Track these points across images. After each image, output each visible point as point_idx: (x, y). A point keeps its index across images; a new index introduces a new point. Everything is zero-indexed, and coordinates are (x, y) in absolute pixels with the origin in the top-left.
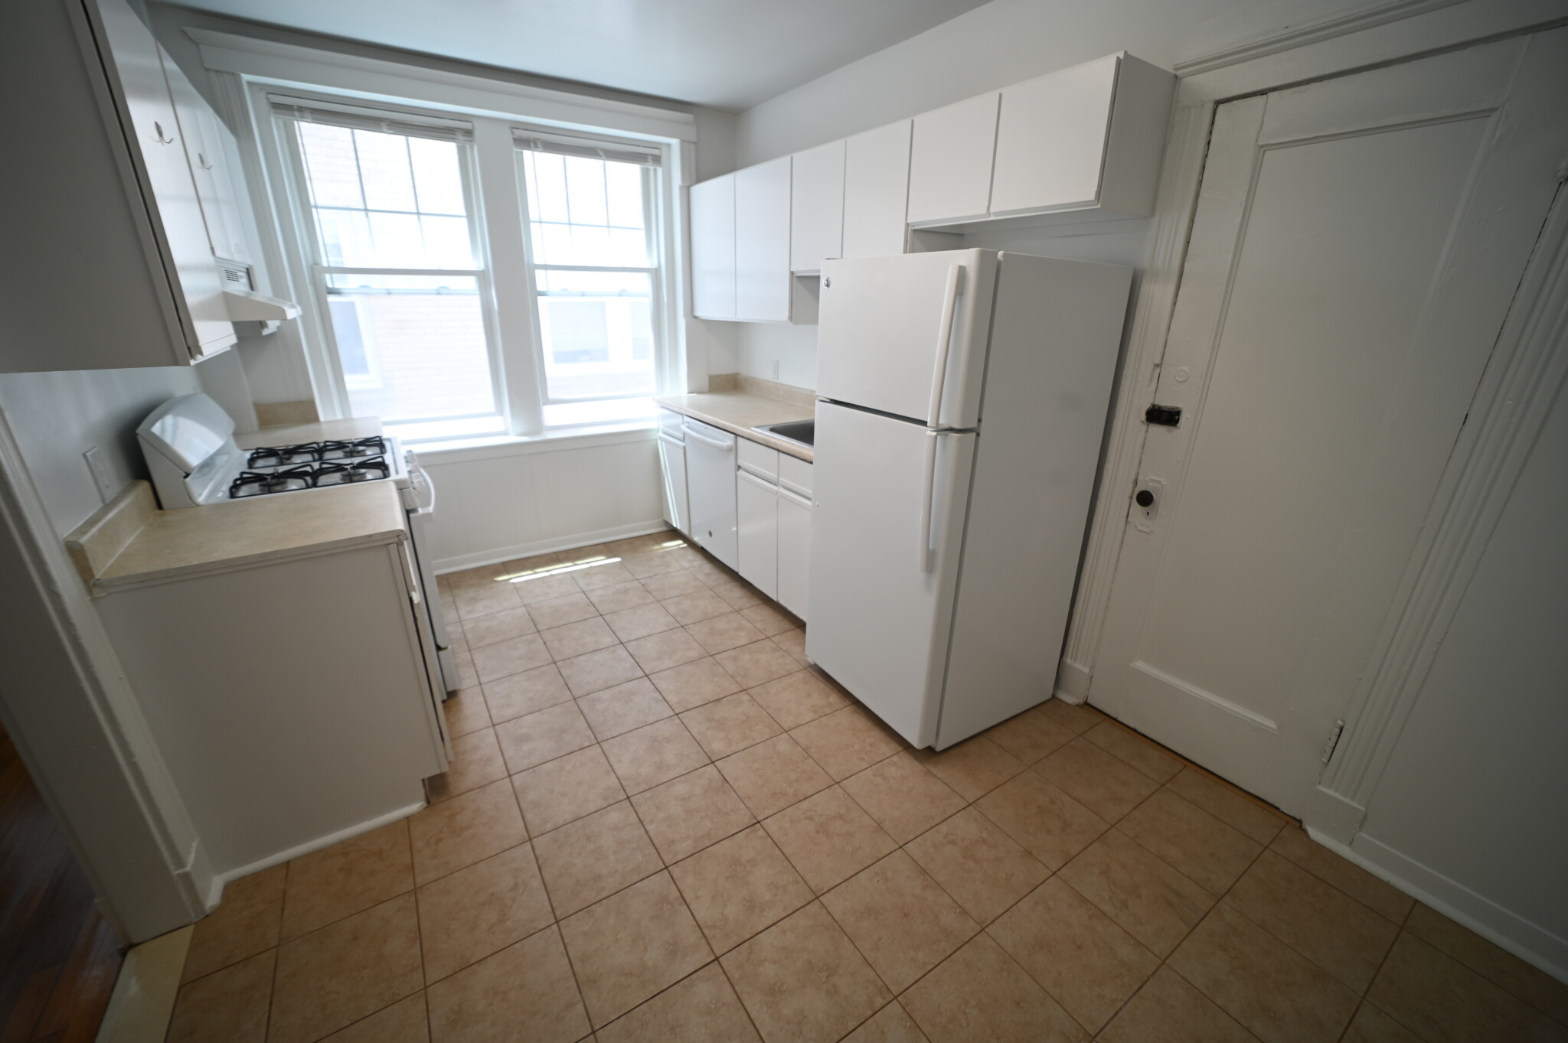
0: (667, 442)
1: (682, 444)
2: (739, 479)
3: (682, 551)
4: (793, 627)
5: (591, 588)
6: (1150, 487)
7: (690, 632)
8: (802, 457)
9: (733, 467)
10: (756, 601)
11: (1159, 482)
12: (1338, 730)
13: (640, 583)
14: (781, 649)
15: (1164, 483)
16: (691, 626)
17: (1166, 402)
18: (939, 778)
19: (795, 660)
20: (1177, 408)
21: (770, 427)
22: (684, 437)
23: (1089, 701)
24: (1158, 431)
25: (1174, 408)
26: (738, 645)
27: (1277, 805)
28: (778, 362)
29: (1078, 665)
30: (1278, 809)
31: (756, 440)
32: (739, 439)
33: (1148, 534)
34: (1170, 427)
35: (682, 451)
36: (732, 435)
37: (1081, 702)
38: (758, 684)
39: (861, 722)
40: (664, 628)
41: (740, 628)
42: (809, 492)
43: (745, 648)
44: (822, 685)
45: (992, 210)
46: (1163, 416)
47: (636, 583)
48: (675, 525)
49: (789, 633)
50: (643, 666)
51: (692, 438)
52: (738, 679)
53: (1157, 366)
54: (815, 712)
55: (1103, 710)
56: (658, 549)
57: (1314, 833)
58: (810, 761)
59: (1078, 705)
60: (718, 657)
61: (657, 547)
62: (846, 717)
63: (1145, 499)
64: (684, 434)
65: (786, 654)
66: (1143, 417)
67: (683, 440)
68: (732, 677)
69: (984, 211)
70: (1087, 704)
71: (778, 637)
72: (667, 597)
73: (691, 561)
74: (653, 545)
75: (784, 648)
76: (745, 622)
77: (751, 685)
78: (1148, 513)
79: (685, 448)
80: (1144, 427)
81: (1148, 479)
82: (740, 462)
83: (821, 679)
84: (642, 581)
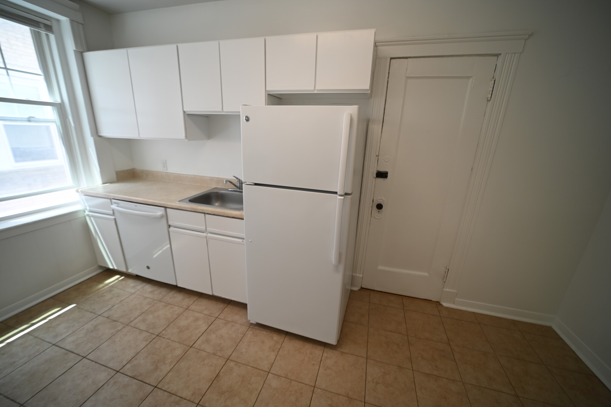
0: (94, 217)
1: (113, 217)
2: (171, 233)
3: (123, 282)
4: (226, 305)
5: (59, 339)
6: (380, 202)
7: (166, 337)
8: (226, 215)
9: (166, 226)
10: (194, 298)
11: (382, 199)
12: (447, 270)
13: (104, 317)
14: (229, 321)
15: (384, 200)
16: (163, 332)
17: (382, 170)
18: (347, 353)
19: (241, 325)
20: (387, 171)
21: (188, 199)
22: (114, 213)
23: (362, 287)
24: (380, 180)
25: (386, 172)
26: (203, 331)
27: (431, 299)
28: (166, 161)
29: (357, 275)
30: (431, 301)
31: (183, 209)
32: (168, 210)
33: (380, 219)
34: (384, 179)
35: (113, 222)
36: (163, 208)
37: (360, 288)
38: (232, 351)
39: (298, 344)
40: (145, 343)
41: (197, 319)
42: (243, 235)
43: (208, 331)
44: (265, 333)
45: (317, 88)
46: (382, 175)
47: (101, 319)
48: (111, 267)
49: (226, 309)
50: (147, 382)
51: (121, 212)
52: (219, 354)
53: (377, 156)
54: (273, 351)
55: (368, 288)
56: (103, 287)
57: (445, 304)
58: (294, 383)
59: (359, 290)
60: (196, 345)
61: (101, 286)
62: (289, 345)
63: (380, 207)
64: (113, 210)
65: (233, 323)
66: (375, 176)
67: (114, 214)
68: (215, 355)
69: (313, 88)
70: (362, 288)
71: (221, 315)
72: (132, 319)
73: (134, 287)
74: (97, 285)
75: (230, 320)
76: (197, 314)
77: (229, 354)
78: (379, 212)
79: (115, 219)
80: (374, 179)
81: (377, 199)
82: (170, 223)
83: (262, 329)
84: (106, 315)
